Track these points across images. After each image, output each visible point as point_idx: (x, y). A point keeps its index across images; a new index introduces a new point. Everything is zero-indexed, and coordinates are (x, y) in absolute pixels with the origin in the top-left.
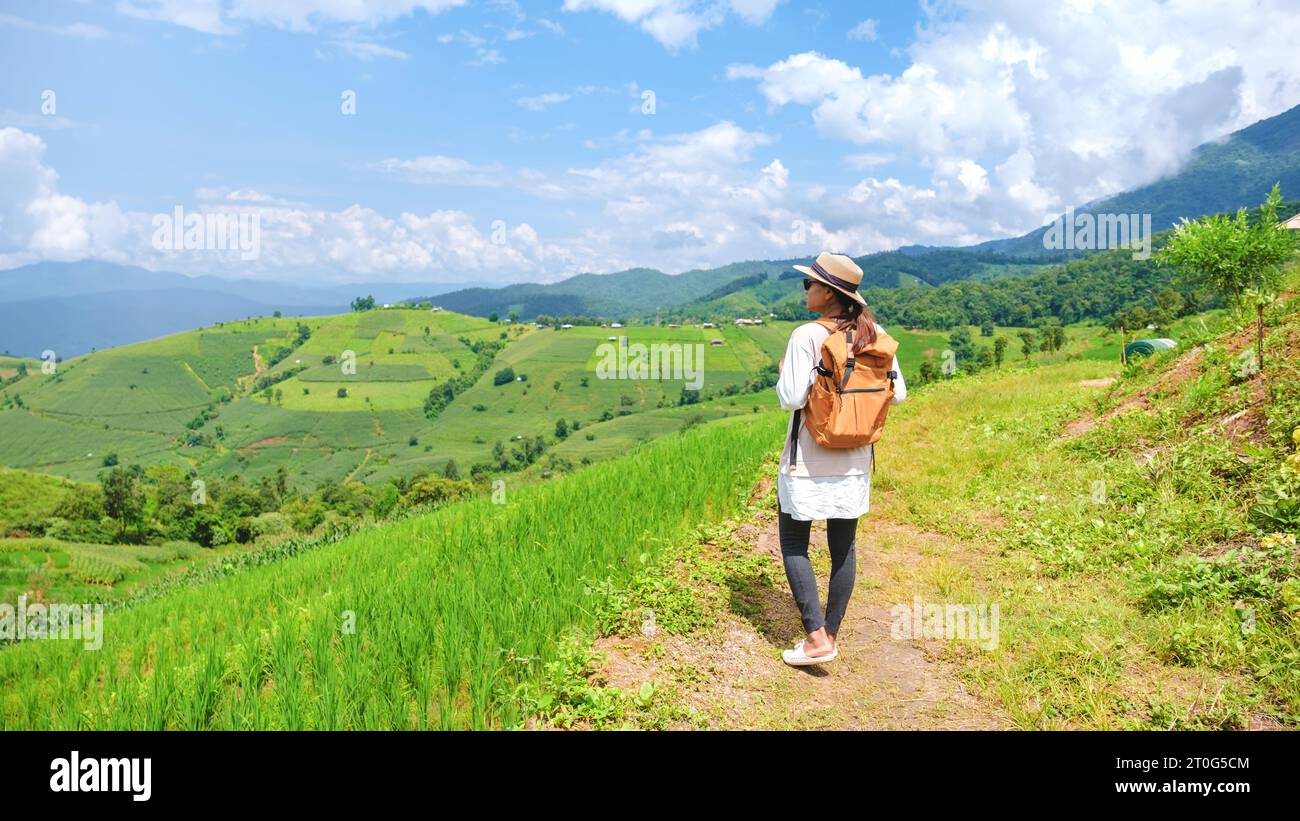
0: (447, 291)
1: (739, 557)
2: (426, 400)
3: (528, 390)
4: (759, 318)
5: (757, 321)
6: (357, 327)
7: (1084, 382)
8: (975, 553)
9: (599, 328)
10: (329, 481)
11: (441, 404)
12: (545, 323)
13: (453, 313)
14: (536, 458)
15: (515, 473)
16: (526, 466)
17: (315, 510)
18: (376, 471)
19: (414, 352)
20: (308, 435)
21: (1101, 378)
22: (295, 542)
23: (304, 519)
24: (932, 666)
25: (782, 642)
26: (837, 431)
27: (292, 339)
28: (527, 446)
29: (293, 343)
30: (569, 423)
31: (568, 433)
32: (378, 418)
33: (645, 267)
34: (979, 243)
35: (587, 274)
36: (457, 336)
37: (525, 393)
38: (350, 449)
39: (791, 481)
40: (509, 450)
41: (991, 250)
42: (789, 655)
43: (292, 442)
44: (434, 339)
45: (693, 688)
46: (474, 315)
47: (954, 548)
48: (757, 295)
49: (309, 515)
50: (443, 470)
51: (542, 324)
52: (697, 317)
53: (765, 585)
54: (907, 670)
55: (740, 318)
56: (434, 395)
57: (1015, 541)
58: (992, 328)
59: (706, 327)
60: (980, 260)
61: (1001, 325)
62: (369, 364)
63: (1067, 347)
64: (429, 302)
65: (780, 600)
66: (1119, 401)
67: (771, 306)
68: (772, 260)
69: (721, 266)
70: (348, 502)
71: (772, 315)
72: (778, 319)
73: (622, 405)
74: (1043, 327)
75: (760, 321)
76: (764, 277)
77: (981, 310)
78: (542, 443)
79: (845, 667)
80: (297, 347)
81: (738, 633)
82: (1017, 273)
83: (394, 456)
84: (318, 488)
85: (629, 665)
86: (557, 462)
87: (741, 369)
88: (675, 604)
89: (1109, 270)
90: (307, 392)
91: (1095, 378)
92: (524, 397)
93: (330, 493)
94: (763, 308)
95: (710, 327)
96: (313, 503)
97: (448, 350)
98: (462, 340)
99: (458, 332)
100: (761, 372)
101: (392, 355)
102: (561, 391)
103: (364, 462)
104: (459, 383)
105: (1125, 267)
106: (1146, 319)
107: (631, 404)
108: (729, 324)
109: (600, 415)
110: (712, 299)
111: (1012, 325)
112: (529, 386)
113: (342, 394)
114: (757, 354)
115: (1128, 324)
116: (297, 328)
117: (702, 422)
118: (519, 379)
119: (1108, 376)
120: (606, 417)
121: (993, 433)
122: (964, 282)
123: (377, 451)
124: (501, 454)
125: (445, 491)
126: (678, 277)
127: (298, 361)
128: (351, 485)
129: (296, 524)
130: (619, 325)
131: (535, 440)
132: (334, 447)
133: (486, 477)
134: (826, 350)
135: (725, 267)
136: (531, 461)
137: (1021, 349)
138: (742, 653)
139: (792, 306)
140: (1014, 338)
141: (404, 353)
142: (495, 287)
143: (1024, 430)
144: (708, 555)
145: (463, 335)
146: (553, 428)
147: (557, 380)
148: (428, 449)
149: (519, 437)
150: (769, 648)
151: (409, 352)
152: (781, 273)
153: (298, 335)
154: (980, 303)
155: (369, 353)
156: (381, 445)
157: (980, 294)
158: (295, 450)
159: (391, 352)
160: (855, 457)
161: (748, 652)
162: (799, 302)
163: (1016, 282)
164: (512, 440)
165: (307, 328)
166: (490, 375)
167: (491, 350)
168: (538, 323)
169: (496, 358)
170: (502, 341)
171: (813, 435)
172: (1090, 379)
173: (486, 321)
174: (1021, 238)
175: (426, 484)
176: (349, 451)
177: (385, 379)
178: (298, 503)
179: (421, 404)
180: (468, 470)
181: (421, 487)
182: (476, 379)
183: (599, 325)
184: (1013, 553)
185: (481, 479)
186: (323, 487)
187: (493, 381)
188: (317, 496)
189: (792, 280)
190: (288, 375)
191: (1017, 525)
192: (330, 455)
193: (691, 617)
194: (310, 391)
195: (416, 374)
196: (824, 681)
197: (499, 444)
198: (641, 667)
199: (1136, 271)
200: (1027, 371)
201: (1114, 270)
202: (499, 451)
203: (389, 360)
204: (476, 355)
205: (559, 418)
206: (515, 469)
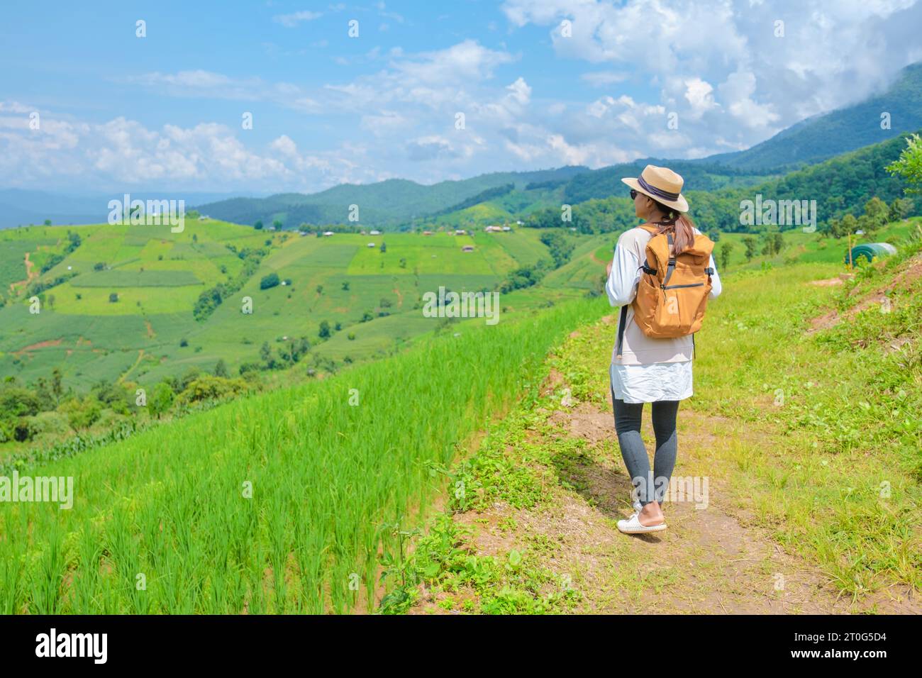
0: (213, 201)
1: (558, 440)
2: (195, 304)
3: (292, 294)
4: (507, 226)
5: (506, 228)
6: (126, 234)
7: (815, 283)
8: (760, 433)
9: (358, 235)
10: (103, 382)
11: (210, 308)
12: (308, 231)
13: (220, 222)
14: (300, 357)
15: (281, 371)
16: (292, 364)
17: (91, 408)
18: (148, 371)
19: (182, 259)
20: (82, 338)
21: (828, 278)
22: (84, 438)
23: (80, 417)
24: (747, 531)
25: (613, 514)
26: (663, 322)
27: (63, 247)
28: (292, 346)
29: (65, 250)
30: (332, 324)
31: (331, 334)
32: (150, 321)
33: (401, 178)
34: (706, 156)
35: (347, 185)
36: (224, 243)
37: (289, 297)
38: (123, 350)
39: (625, 369)
40: (276, 349)
41: (718, 162)
42: (622, 524)
43: (65, 345)
44: (202, 246)
45: (549, 555)
46: (240, 223)
47: (741, 430)
48: (505, 204)
49: (85, 413)
50: (213, 370)
51: (305, 231)
52: (450, 225)
53: (586, 465)
54: (727, 535)
55: (489, 225)
56: (203, 300)
57: (794, 423)
58: (718, 234)
59: (458, 234)
60: (708, 172)
61: (727, 231)
62: (139, 270)
63: (785, 251)
64: (196, 211)
65: (600, 477)
66: (859, 298)
67: (518, 214)
68: (519, 171)
69: (472, 177)
70: (122, 401)
71: (519, 223)
72: (524, 227)
73: (381, 306)
74: (763, 233)
75: (508, 228)
76: (512, 187)
77: (709, 218)
78: (307, 343)
79: (672, 534)
80: (68, 254)
81: (573, 507)
82: (740, 184)
83: (165, 356)
84: (93, 388)
85: (489, 536)
86: (321, 361)
87: (491, 273)
88: (516, 482)
89: (822, 181)
90: (79, 297)
91: (823, 279)
92: (289, 300)
93: (105, 393)
94: (510, 216)
95: (461, 234)
96: (89, 402)
97: (216, 257)
98: (228, 247)
99: (224, 239)
100: (509, 275)
101: (160, 261)
102: (323, 294)
103: (137, 363)
104: (226, 288)
105: (836, 178)
106: (855, 226)
107: (389, 306)
108: (480, 231)
109: (361, 317)
110: (463, 208)
111: (737, 231)
112: (293, 290)
113: (114, 299)
114: (505, 259)
115: (839, 231)
116: (68, 236)
117: (455, 322)
118: (284, 283)
119: (834, 277)
120: (366, 318)
121: (746, 328)
122: (694, 191)
123: (150, 353)
124: (268, 353)
125: (219, 389)
126: (432, 188)
127: (70, 268)
128: (126, 385)
129: (73, 422)
130: (377, 233)
131: (300, 340)
132: (107, 349)
133: (255, 376)
134: (650, 251)
135: (476, 178)
136: (296, 360)
137: (744, 253)
138: (582, 524)
139: (537, 214)
140: (738, 243)
141: (173, 259)
142: (259, 197)
143: (774, 325)
144: (531, 439)
145: (229, 242)
146: (317, 329)
147: (320, 284)
148: (198, 350)
149: (285, 338)
150: (603, 519)
151: (178, 259)
152: (527, 183)
153: (68, 243)
154: (707, 211)
155: (139, 259)
156: (153, 346)
157: (708, 203)
158: (69, 352)
159: (160, 259)
160: (678, 344)
161: (586, 523)
162: (544, 211)
163: (740, 192)
164: (278, 341)
165: (77, 236)
166: (256, 280)
167: (257, 257)
168: (301, 230)
169: (261, 265)
170: (267, 247)
171: (641, 327)
172: (819, 279)
173: (251, 229)
174: (746, 151)
175: (201, 382)
176: (121, 353)
177: (155, 284)
178: (75, 402)
179: (191, 308)
180: (237, 369)
181: (196, 386)
182: (242, 284)
183: (359, 232)
184: (793, 433)
185: (250, 377)
186: (98, 386)
187: (259, 286)
188: (94, 395)
189: (538, 190)
190: (61, 281)
191: (792, 407)
192: (104, 356)
193: (531, 493)
194: (82, 296)
195: (184, 280)
196: (658, 546)
197: (266, 344)
198: (500, 538)
199: (846, 182)
200: (762, 273)
201: (827, 181)
202: (266, 351)
203: (160, 266)
204: (243, 261)
205: (322, 320)
206: (281, 367)
